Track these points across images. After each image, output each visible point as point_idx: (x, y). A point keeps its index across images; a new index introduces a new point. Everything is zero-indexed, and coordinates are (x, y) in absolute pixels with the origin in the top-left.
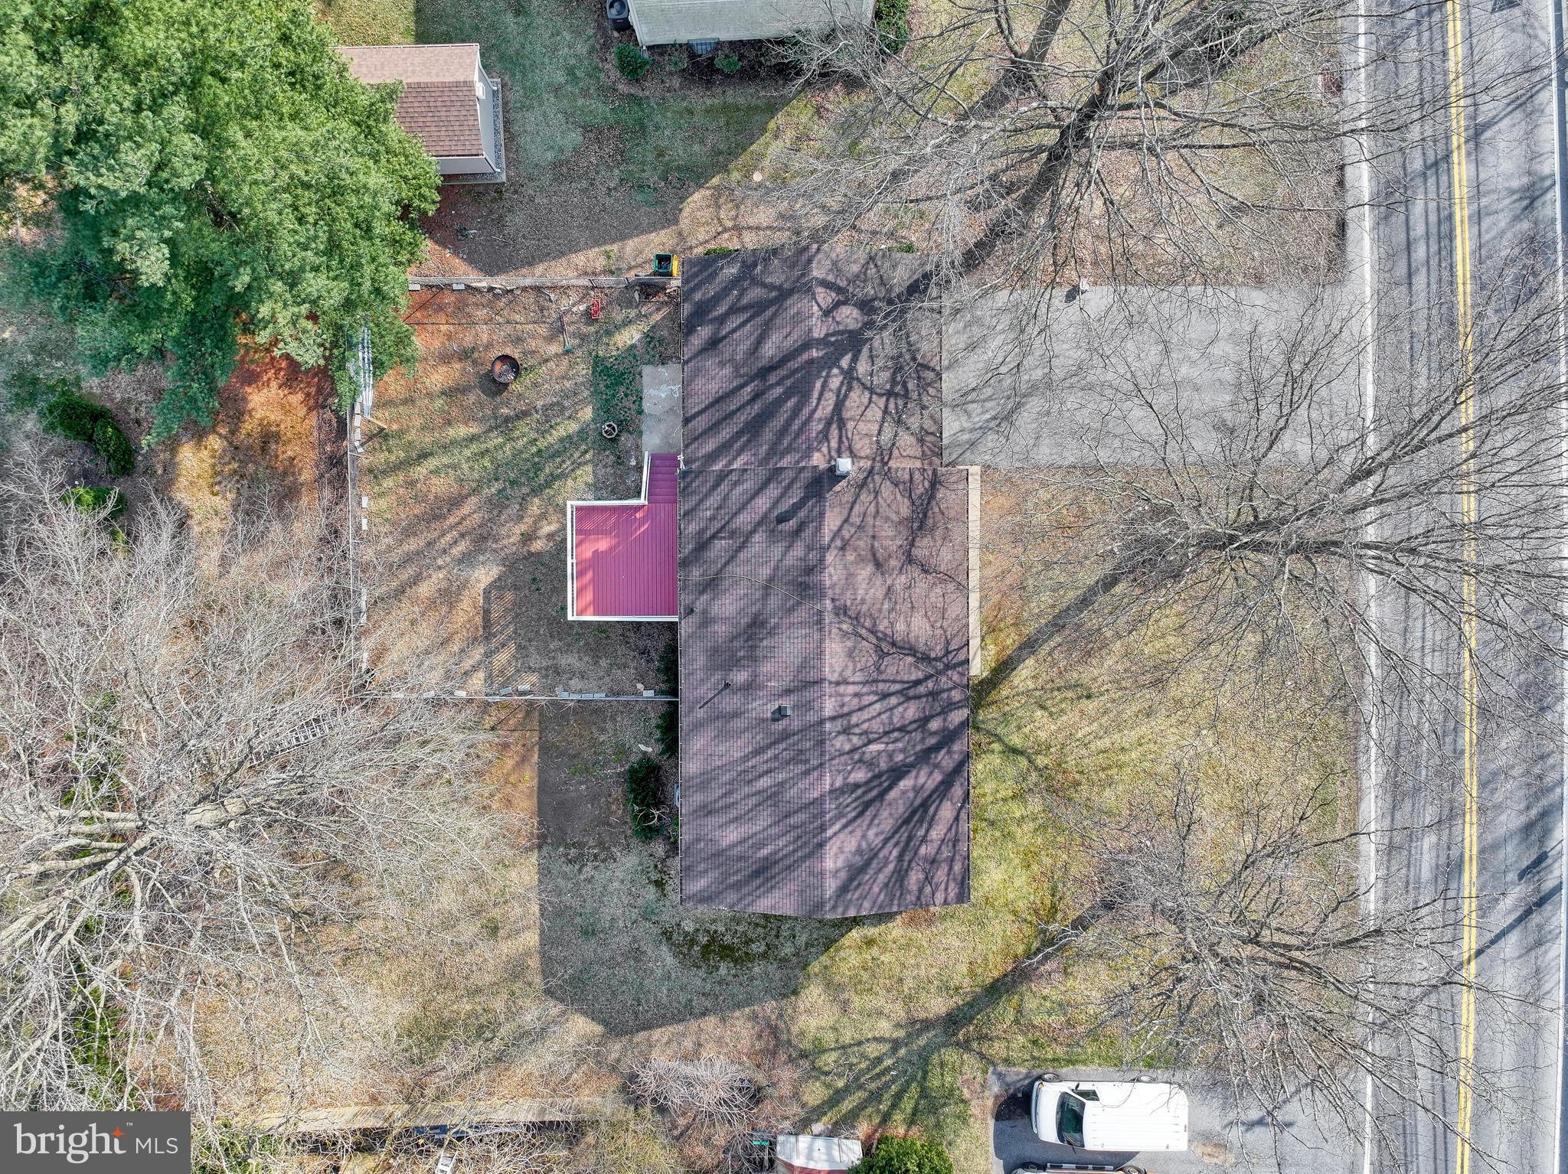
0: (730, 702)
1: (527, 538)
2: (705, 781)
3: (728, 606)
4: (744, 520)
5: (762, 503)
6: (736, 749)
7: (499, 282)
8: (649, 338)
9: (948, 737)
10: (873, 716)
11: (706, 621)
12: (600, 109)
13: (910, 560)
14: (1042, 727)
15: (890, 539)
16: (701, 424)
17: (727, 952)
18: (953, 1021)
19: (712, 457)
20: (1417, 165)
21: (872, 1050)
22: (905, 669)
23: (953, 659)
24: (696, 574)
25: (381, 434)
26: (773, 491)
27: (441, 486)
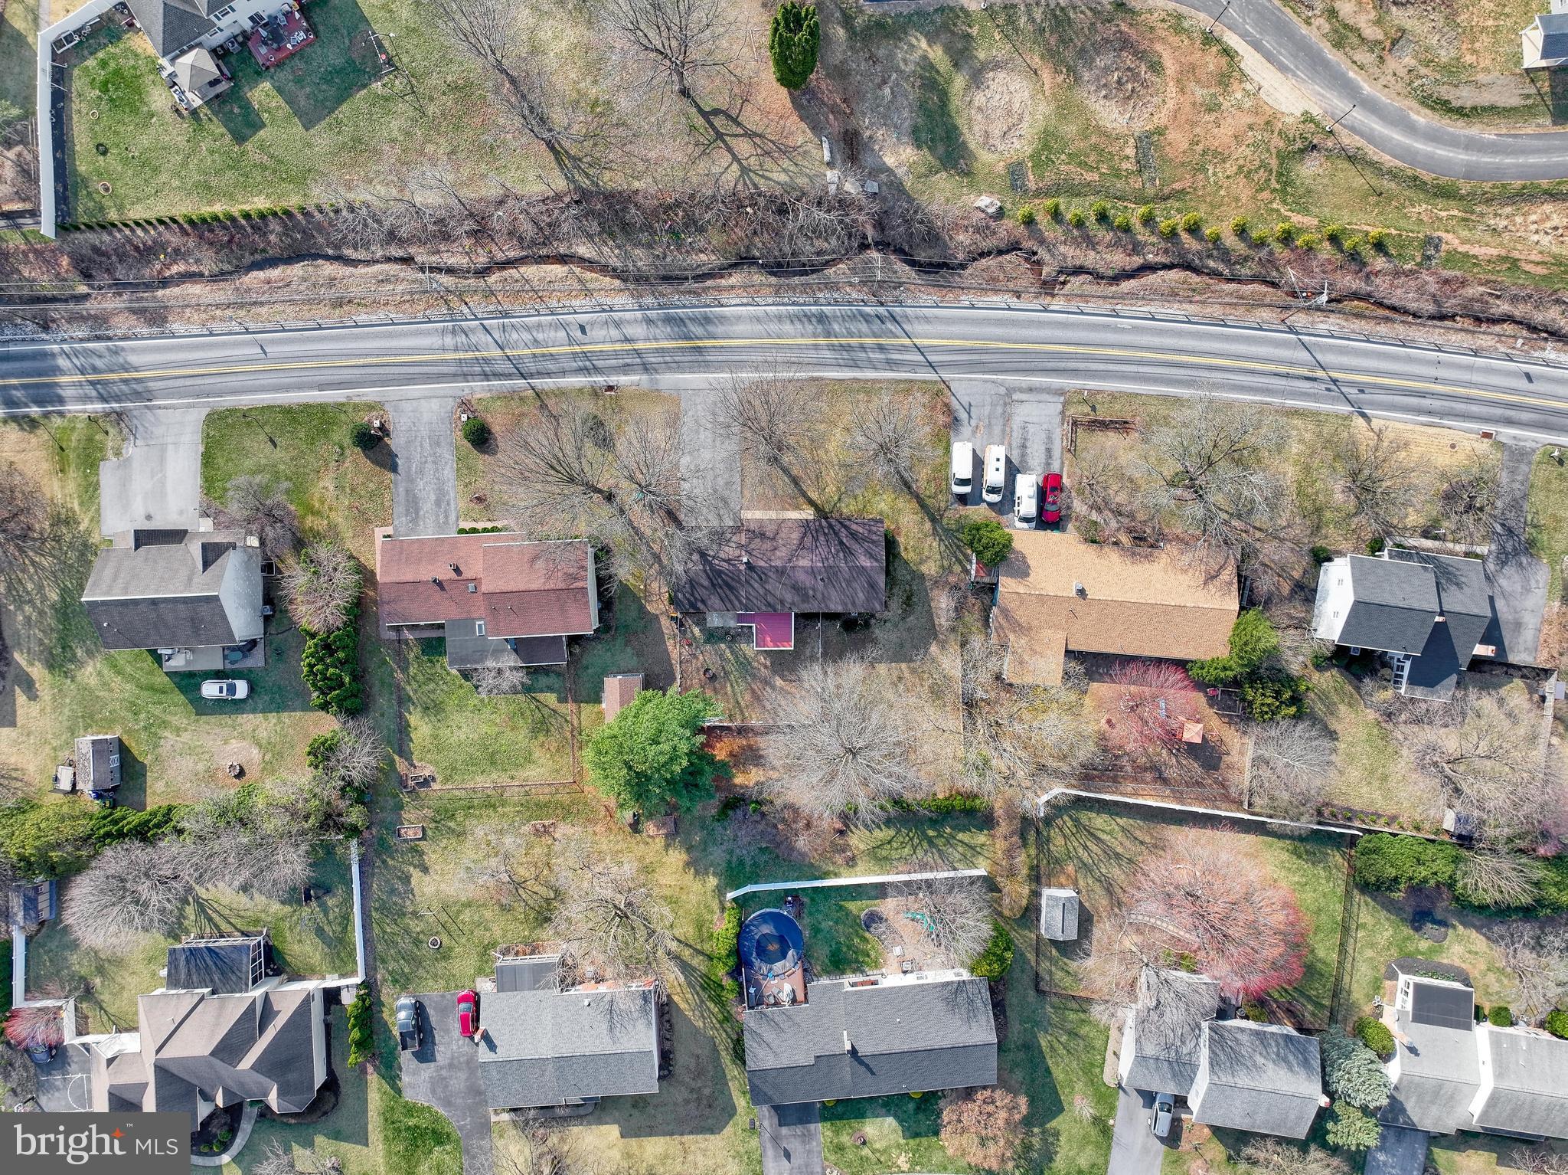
0: (819, 596)
1: (766, 667)
2: (845, 604)
3: (789, 597)
4: (761, 591)
5: (756, 585)
6: (833, 593)
7: (678, 676)
8: (697, 624)
9: (830, 526)
10: (823, 551)
11: (793, 603)
12: (620, 641)
13: (774, 539)
14: (831, 489)
15: (768, 545)
16: (729, 605)
17: (909, 598)
18: (933, 520)
19: (740, 602)
20: (638, 360)
21: (943, 548)
22: (808, 540)
23: (805, 524)
24: (779, 607)
25: (730, 716)
26: (752, 582)
27: (748, 697)
